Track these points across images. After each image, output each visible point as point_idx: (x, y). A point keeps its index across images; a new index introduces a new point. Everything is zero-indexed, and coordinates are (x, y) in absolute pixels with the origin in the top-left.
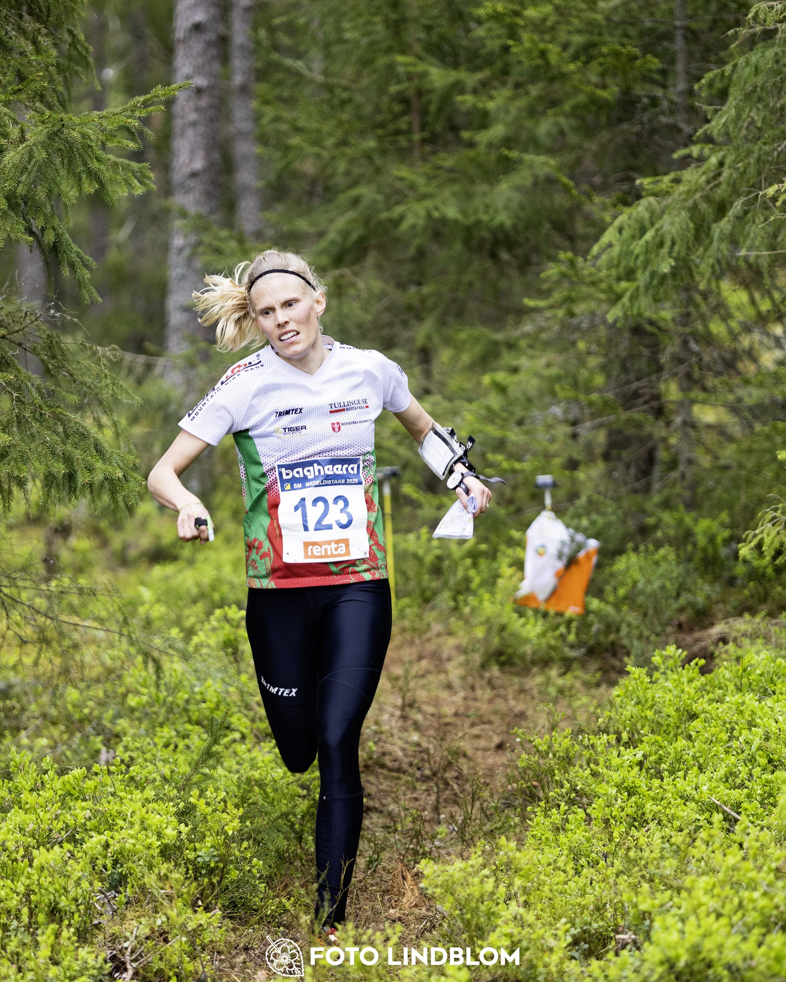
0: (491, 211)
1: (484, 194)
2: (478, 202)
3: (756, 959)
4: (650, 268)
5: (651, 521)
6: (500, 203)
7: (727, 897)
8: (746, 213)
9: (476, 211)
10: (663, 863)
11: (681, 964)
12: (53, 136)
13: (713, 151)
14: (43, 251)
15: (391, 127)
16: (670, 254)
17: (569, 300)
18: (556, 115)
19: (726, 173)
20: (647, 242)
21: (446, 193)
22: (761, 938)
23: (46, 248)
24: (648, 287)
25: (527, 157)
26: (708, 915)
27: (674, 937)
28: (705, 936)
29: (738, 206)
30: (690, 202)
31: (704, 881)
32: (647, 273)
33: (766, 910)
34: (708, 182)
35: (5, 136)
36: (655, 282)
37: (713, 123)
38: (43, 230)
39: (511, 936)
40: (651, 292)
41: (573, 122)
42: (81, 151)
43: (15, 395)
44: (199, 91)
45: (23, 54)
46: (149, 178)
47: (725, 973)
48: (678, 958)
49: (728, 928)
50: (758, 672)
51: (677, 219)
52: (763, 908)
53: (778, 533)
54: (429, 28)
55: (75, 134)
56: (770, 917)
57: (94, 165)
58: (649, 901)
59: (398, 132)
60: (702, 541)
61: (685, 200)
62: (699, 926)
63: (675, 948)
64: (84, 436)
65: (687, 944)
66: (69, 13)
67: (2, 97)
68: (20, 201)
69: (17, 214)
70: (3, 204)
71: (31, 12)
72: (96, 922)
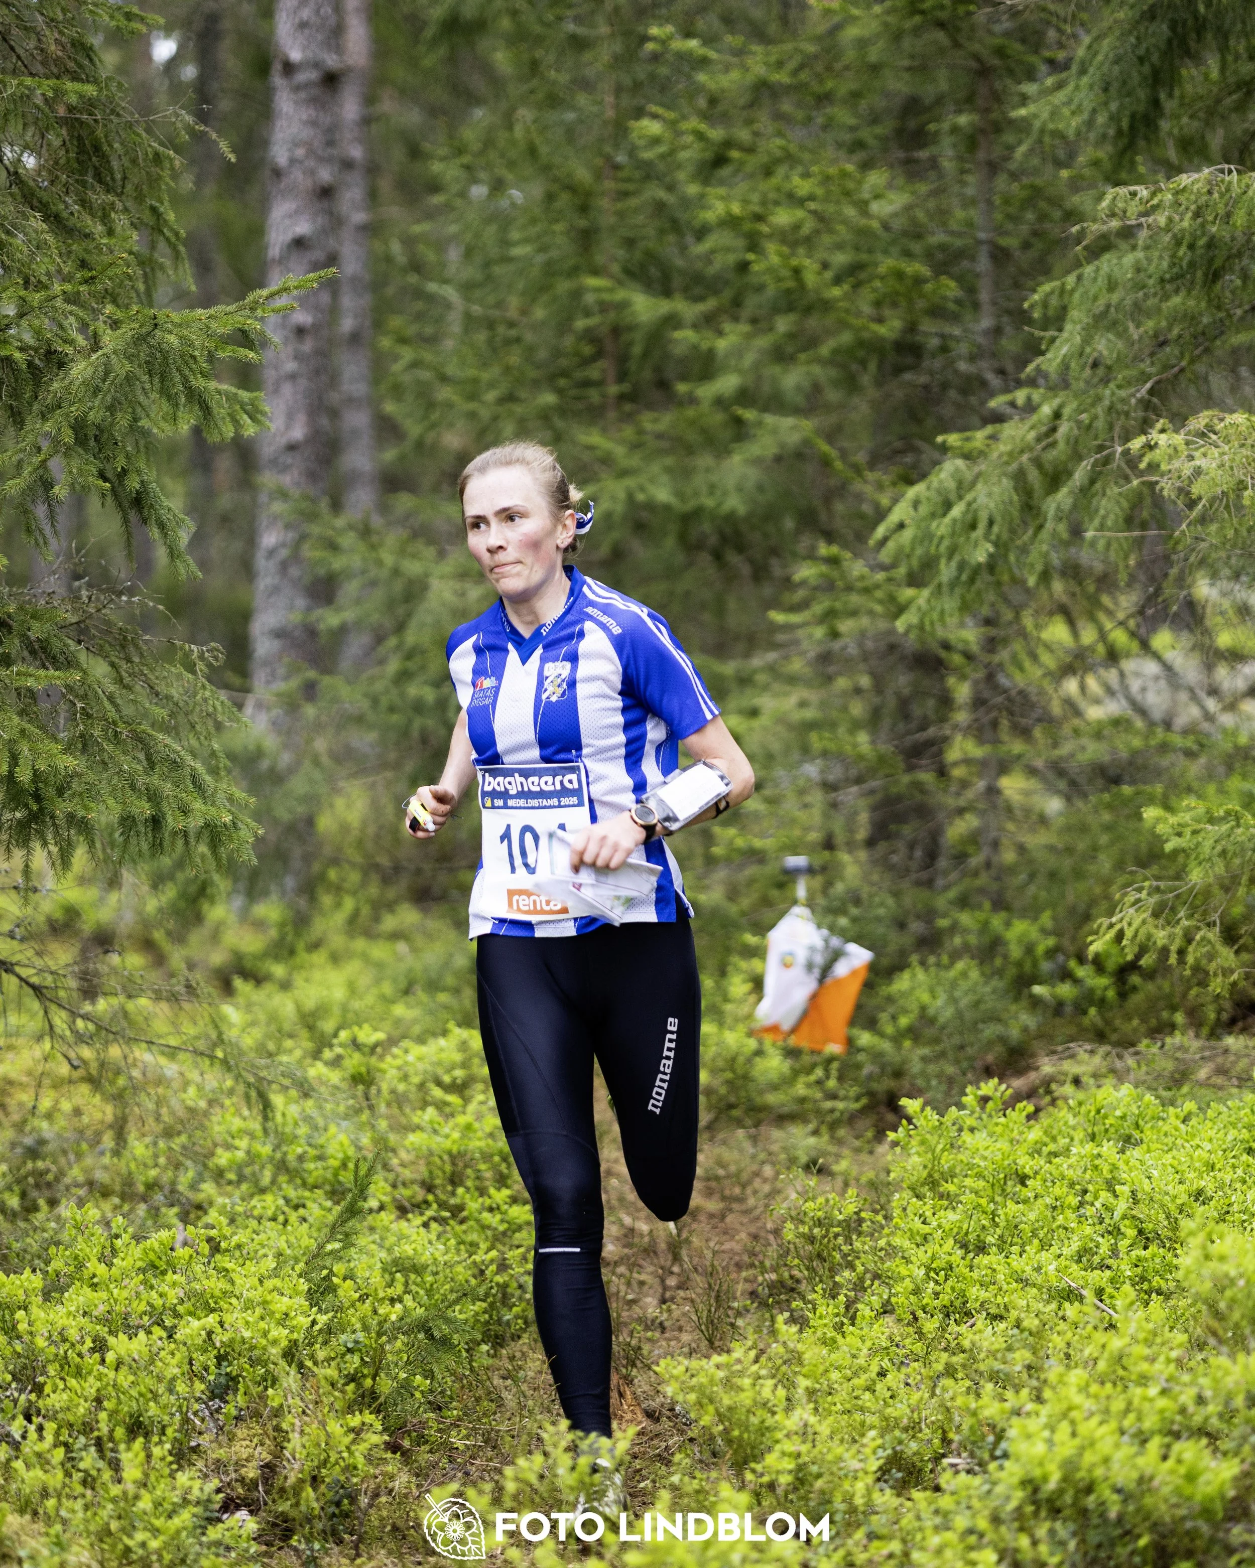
0: (718, 493)
1: (708, 470)
2: (699, 481)
3: (1159, 1478)
4: (957, 558)
5: (944, 923)
6: (731, 482)
7: (1108, 1397)
8: (1092, 482)
9: (697, 494)
10: (1010, 1356)
11: (1052, 1485)
12: (141, 339)
13: (1045, 399)
14: (120, 505)
15: (579, 375)
16: (986, 537)
17: (830, 615)
18: (809, 362)
19: (1064, 428)
20: (954, 521)
21: (655, 468)
22: (1163, 1451)
23: (126, 504)
24: (954, 584)
25: (770, 419)
26: (1087, 1419)
27: (1040, 1448)
28: (1082, 1449)
29: (1080, 474)
30: (1014, 466)
31: (1077, 1376)
32: (954, 564)
33: (1167, 1414)
34: (1039, 440)
35: (72, 342)
36: (964, 577)
37: (1049, 355)
38: (123, 474)
39: (799, 1455)
40: (958, 591)
41: (833, 373)
42: (179, 362)
43: (79, 705)
44: (301, 331)
45: (89, 236)
46: (264, 414)
47: (1115, 1497)
48: (1045, 1479)
49: (1117, 1436)
50: (1118, 1113)
51: (996, 489)
52: (1162, 1411)
53: (1144, 922)
54: (630, 243)
55: (173, 339)
56: (1172, 1422)
57: (198, 382)
58: (996, 1404)
59: (587, 384)
60: (1016, 952)
61: (1007, 463)
62: (1074, 1434)
63: (1041, 1464)
64: (176, 765)
65: (1058, 1458)
66: (154, 182)
67: (68, 287)
68: (91, 432)
69: (86, 451)
70: (68, 437)
71: (100, 180)
72: (193, 1443)
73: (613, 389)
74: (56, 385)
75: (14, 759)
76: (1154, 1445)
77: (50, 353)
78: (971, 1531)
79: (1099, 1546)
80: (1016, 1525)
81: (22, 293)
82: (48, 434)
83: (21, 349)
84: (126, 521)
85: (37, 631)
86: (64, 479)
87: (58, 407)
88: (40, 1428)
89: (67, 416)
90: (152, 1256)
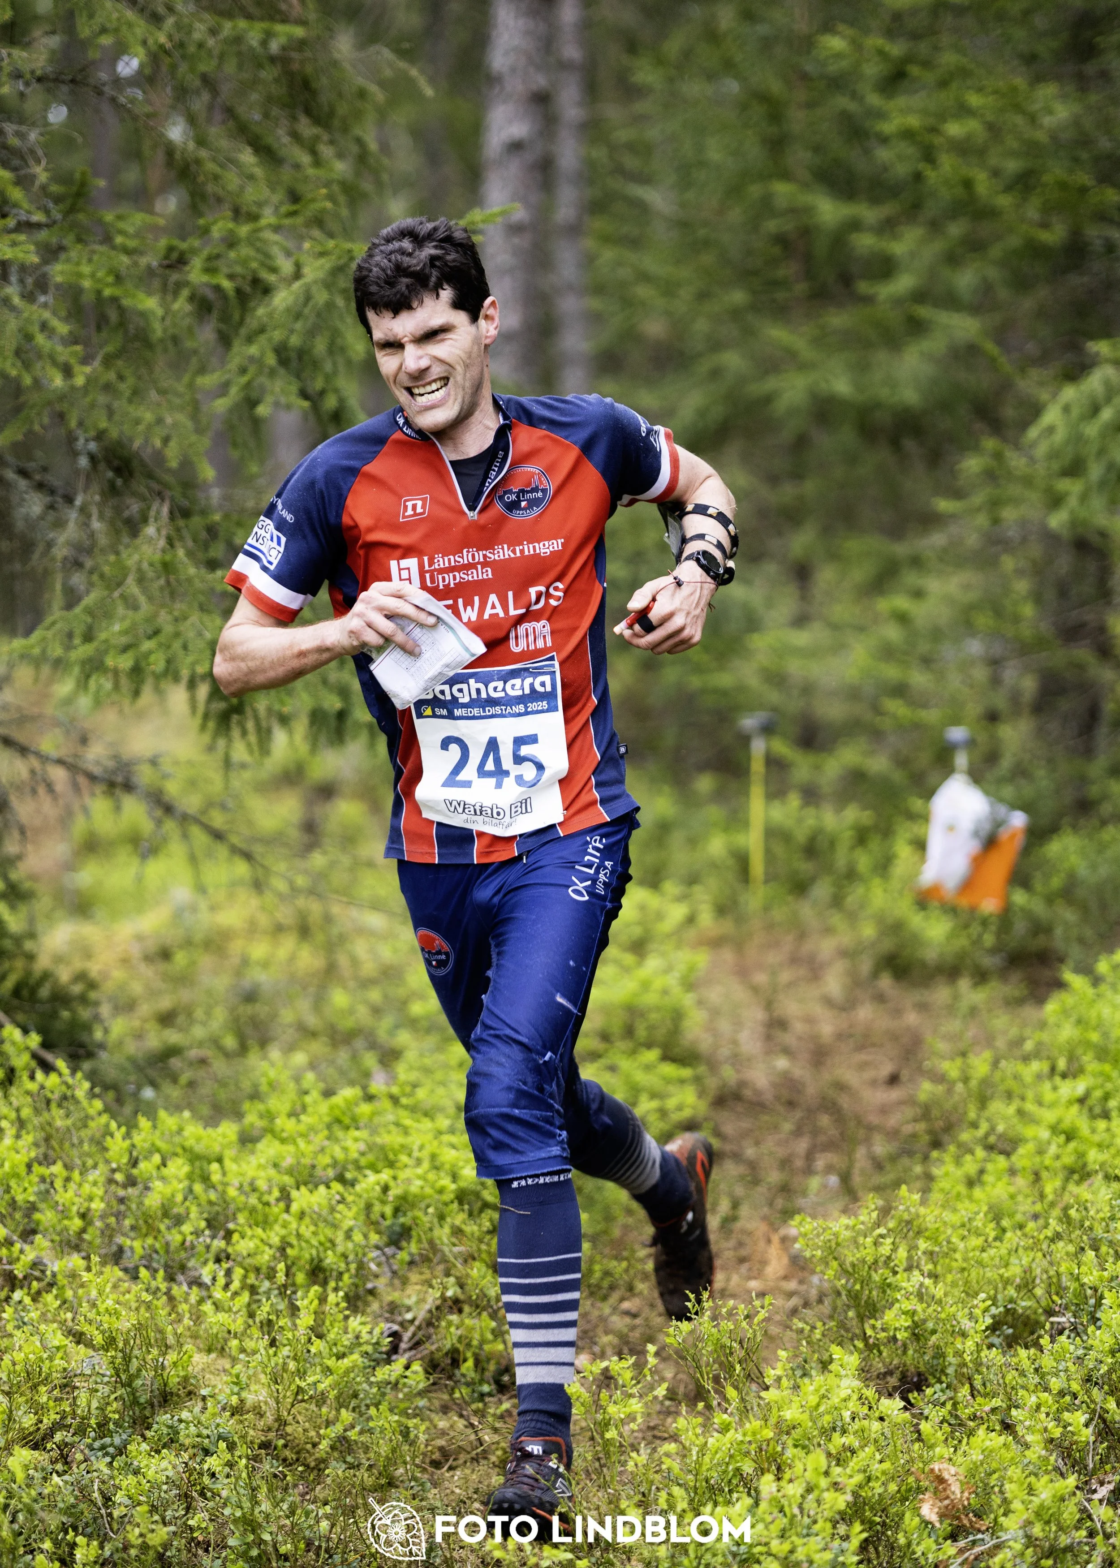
0: (892, 385)
2: (877, 374)
4: (1105, 458)
5: (1094, 791)
6: (906, 375)
9: (873, 386)
14: (320, 420)
15: (768, 274)
17: (995, 504)
18: (980, 262)
20: (1103, 425)
21: (836, 362)
23: (325, 415)
24: (1101, 483)
25: (944, 317)
32: (1102, 463)
35: (274, 270)
36: (1111, 477)
38: (322, 393)
40: (1105, 490)
41: (1003, 273)
45: (297, 167)
54: (817, 149)
59: (774, 283)
66: (358, 115)
67: (275, 219)
68: (293, 355)
69: (288, 371)
70: (271, 360)
71: (308, 112)
72: (369, 1286)
73: (801, 288)
74: (261, 311)
77: (256, 281)
78: (1065, 1393)
81: (231, 225)
82: (252, 359)
83: (231, 277)
86: (269, 399)
87: (262, 330)
88: (229, 1273)
89: (270, 340)
90: (337, 1113)
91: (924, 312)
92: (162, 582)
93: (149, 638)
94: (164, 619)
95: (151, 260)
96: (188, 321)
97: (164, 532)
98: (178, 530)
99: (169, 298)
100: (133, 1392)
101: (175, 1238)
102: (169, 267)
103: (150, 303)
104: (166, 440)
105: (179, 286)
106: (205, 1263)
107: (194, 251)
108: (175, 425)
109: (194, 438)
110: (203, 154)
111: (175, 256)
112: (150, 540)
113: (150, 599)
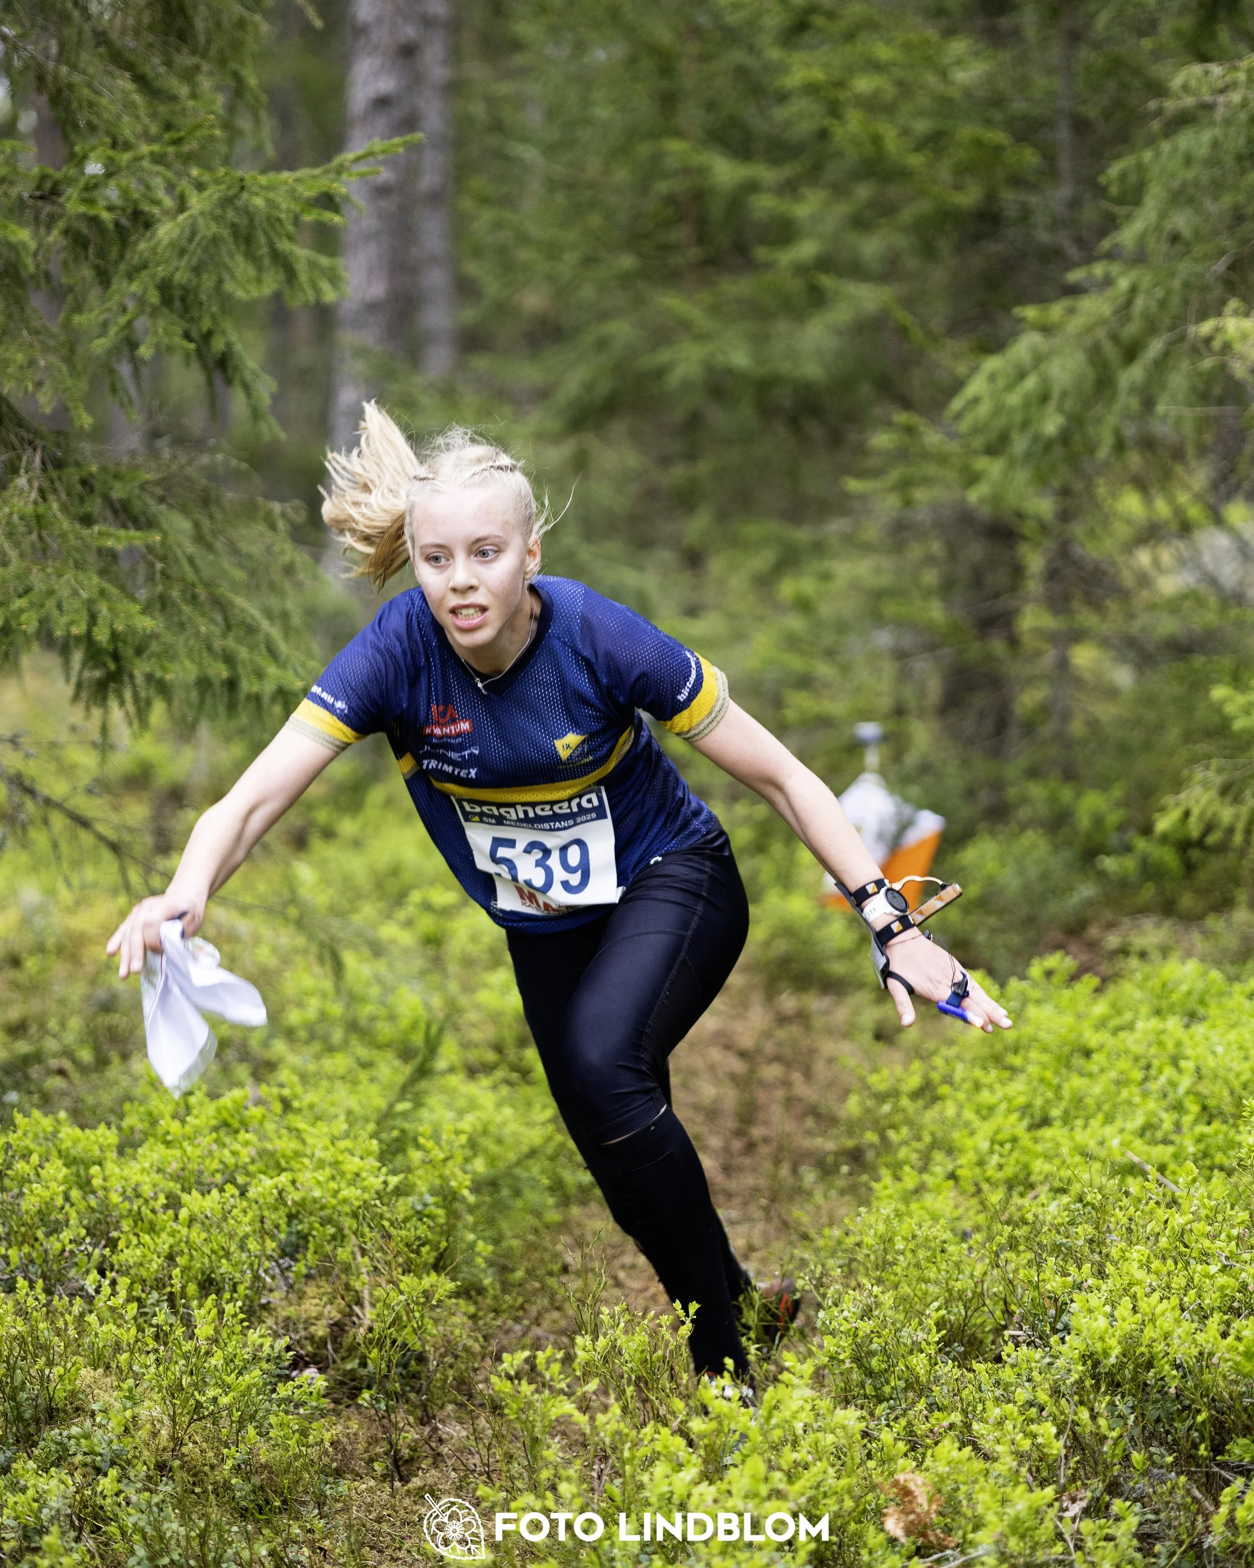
0: (794, 358)
2: (777, 346)
3: (1218, 1355)
4: (1030, 431)
5: (1012, 793)
6: (809, 348)
7: (1169, 1274)
8: (1166, 357)
9: (774, 359)
10: (1073, 1230)
11: (1113, 1360)
12: (227, 202)
13: (1123, 273)
14: (205, 365)
15: (660, 238)
16: (1059, 409)
17: (907, 485)
18: (889, 228)
19: (1141, 303)
20: (1027, 392)
21: (733, 333)
22: (1223, 1328)
23: (211, 363)
24: (1028, 456)
25: (847, 286)
26: (1148, 1294)
27: (1102, 1323)
28: (1142, 1325)
29: (1155, 347)
30: (1090, 340)
31: (1139, 1252)
32: (1027, 437)
33: (1228, 1292)
34: (1116, 312)
35: (158, 203)
36: (1038, 449)
37: (1125, 230)
38: (209, 335)
40: (1031, 462)
41: (913, 241)
42: (265, 224)
43: (159, 566)
44: (381, 191)
45: (175, 98)
46: (343, 279)
47: (1174, 1372)
48: (1106, 1354)
49: (1178, 1312)
50: (1184, 988)
51: (1070, 363)
52: (1222, 1288)
53: (1211, 800)
54: (711, 106)
55: (259, 201)
56: (1233, 1299)
57: (284, 246)
58: (1058, 1278)
59: (667, 248)
60: (1085, 824)
61: (1083, 337)
62: (1135, 1310)
63: (1101, 1339)
64: (251, 629)
65: (1119, 1334)
66: (237, 46)
67: (156, 148)
68: (177, 293)
69: (172, 310)
70: (154, 298)
71: (184, 41)
72: (263, 1301)
73: (694, 253)
74: (142, 246)
75: (93, 618)
76: (1214, 1323)
77: (137, 214)
78: (1031, 1404)
79: (1158, 1420)
80: (1076, 1398)
81: (111, 153)
82: (134, 295)
83: (110, 208)
84: (210, 382)
85: (118, 492)
86: (150, 340)
87: (145, 266)
88: (113, 1283)
89: (153, 276)
90: (225, 1114)
91: (827, 281)
92: (34, 536)
93: (20, 596)
94: (36, 578)
95: (23, 190)
96: (62, 255)
97: (36, 484)
98: (52, 483)
99: (42, 230)
100: (18, 1406)
101: (54, 1245)
102: (41, 197)
103: (23, 235)
104: (39, 384)
105: (52, 220)
106: (87, 1272)
107: (70, 181)
108: (48, 368)
109: (69, 382)
110: (77, 78)
111: (48, 185)
112: (22, 491)
113: (22, 555)
